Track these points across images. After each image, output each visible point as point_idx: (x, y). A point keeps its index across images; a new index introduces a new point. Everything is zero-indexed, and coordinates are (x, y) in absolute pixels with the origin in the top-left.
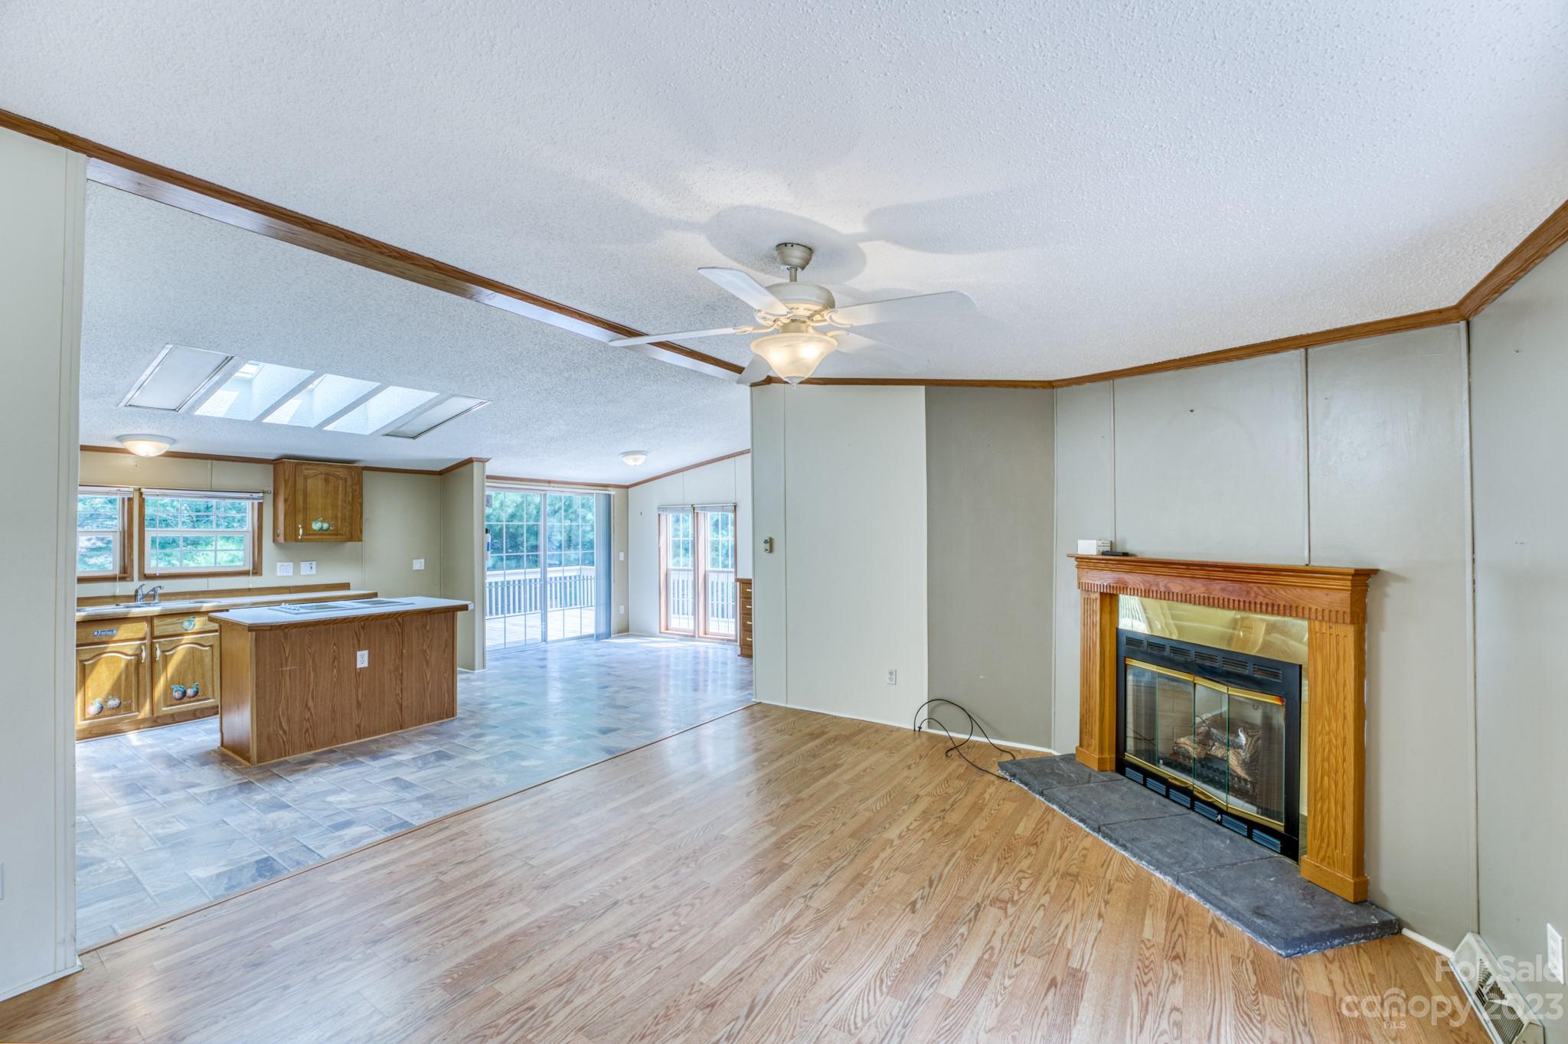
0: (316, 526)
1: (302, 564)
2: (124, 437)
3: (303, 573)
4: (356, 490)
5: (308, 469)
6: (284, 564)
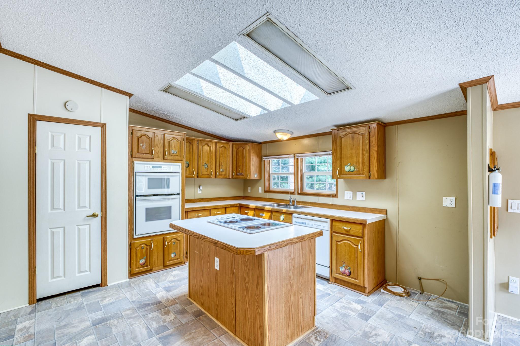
0: (347, 168)
1: (357, 193)
2: (275, 132)
3: (358, 199)
4: (373, 141)
5: (342, 132)
6: (349, 192)
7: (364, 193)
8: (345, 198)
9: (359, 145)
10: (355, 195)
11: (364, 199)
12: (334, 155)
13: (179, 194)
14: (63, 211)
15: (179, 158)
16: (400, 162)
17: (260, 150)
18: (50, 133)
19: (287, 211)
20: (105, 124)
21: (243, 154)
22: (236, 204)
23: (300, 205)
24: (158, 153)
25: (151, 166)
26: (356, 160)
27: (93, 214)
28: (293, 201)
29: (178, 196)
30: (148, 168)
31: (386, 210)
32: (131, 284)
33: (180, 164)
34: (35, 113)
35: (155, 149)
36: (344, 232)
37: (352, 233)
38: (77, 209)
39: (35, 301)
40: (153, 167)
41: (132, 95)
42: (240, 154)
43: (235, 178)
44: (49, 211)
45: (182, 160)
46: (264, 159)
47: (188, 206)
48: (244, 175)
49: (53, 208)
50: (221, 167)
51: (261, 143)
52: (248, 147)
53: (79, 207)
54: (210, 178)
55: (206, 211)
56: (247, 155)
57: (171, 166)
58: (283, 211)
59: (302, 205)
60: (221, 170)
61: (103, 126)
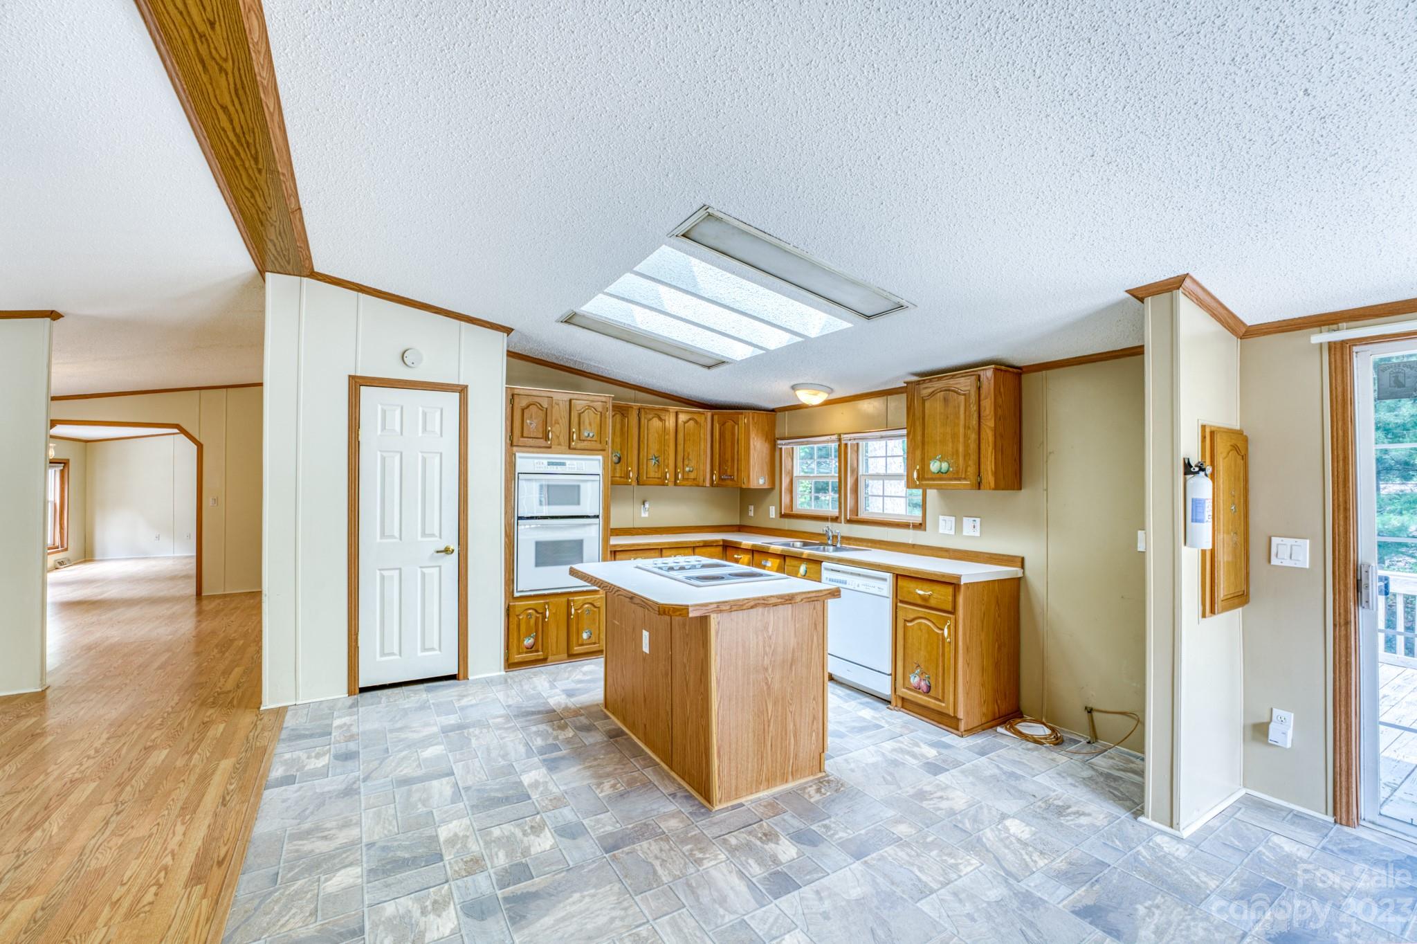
0: (934, 466)
1: (965, 519)
2: (794, 388)
3: (965, 533)
4: (985, 407)
5: (926, 388)
6: (947, 518)
7: (978, 520)
8: (941, 531)
9: (957, 416)
10: (959, 526)
11: (978, 534)
12: (911, 437)
13: (597, 517)
14: (398, 540)
15: (599, 446)
16: (1050, 453)
17: (773, 425)
18: (380, 407)
19: (809, 555)
20: (467, 387)
21: (733, 434)
22: (717, 541)
23: (849, 544)
24: (558, 437)
25: (545, 462)
26: (953, 448)
27: (446, 548)
28: (835, 537)
29: (596, 520)
30: (542, 465)
31: (1023, 559)
32: (509, 680)
33: (600, 457)
34: (359, 374)
35: (554, 429)
36: (919, 602)
37: (933, 603)
38: (419, 538)
39: (357, 691)
40: (549, 464)
41: (513, 330)
42: (728, 436)
43: (718, 486)
44: (378, 540)
45: (604, 450)
46: (780, 444)
47: (615, 541)
48: (736, 479)
49: (383, 535)
50: (686, 462)
51: (773, 410)
52: (745, 419)
53: (424, 534)
54: (663, 485)
55: (652, 552)
56: (742, 436)
57: (583, 462)
58: (804, 556)
59: (854, 545)
60: (687, 469)
61: (462, 390)
